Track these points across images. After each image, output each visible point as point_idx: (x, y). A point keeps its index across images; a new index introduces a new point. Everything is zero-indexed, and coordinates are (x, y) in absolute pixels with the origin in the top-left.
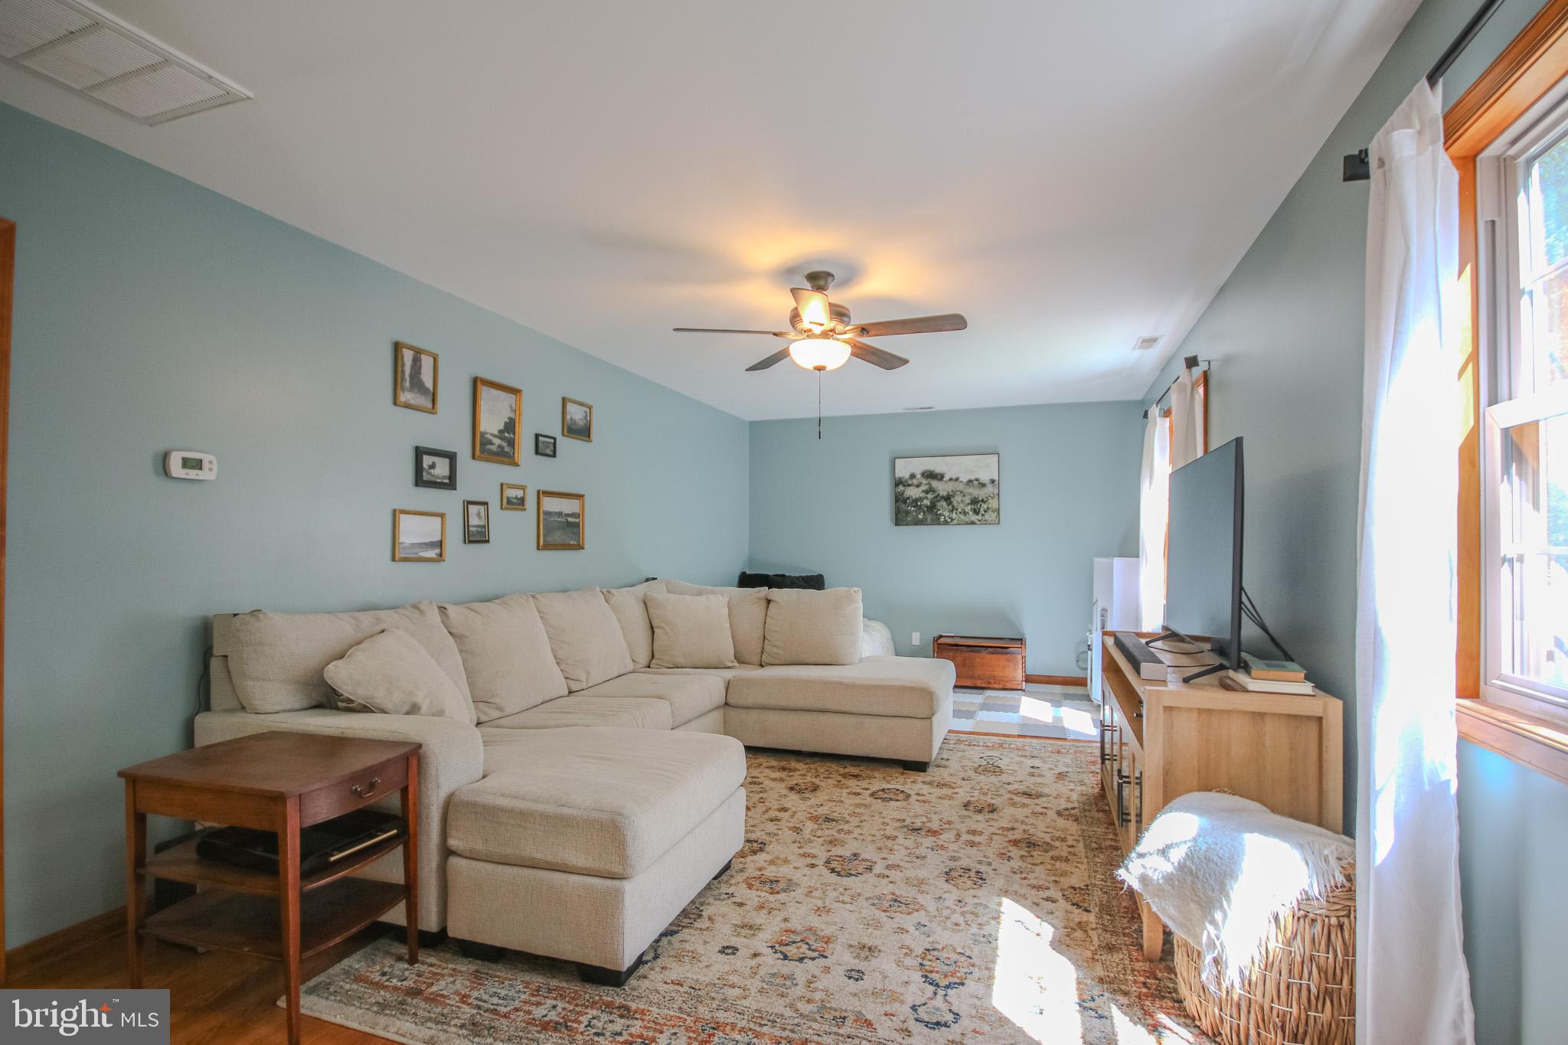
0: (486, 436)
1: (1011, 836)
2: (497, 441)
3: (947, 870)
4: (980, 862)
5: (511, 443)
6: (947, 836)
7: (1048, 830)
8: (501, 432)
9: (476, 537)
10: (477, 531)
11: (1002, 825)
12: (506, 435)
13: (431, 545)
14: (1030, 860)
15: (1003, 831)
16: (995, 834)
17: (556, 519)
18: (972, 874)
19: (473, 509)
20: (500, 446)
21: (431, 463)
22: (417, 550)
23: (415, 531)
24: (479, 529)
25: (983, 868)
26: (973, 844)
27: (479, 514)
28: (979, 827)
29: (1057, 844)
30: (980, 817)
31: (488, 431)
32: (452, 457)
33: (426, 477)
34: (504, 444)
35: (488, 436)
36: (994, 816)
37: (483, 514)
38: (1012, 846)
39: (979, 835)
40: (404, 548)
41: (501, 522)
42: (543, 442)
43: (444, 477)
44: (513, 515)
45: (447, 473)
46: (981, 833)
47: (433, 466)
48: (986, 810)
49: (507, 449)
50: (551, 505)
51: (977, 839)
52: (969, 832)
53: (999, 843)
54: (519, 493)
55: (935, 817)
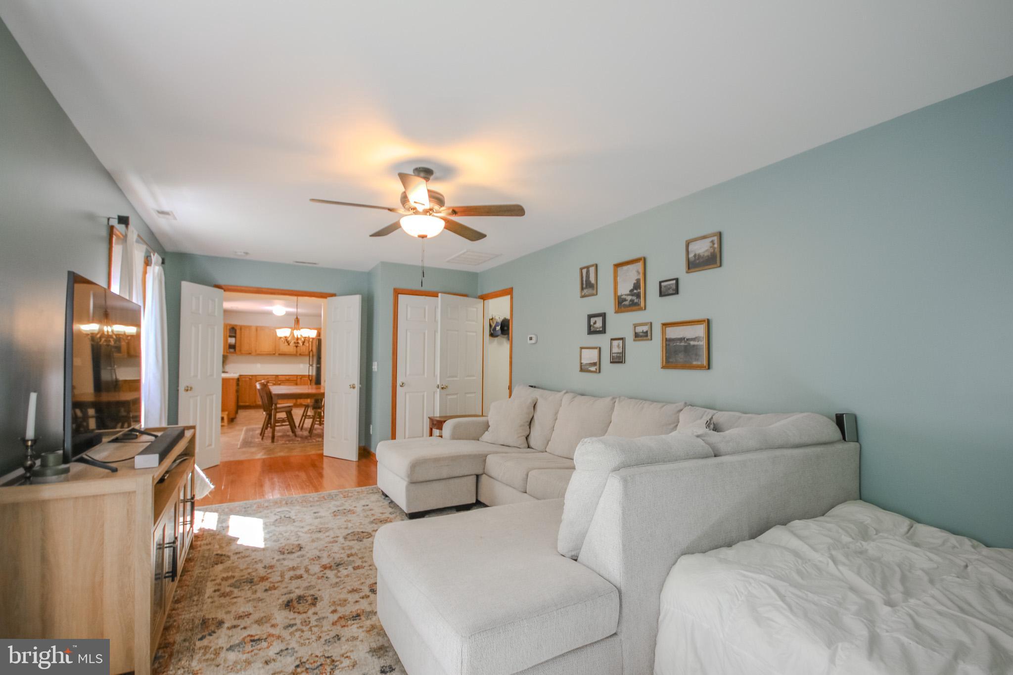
0: (622, 297)
1: (266, 584)
2: (629, 298)
3: (302, 549)
4: (284, 559)
5: (638, 296)
6: (316, 568)
7: (235, 600)
8: (631, 291)
9: (618, 359)
10: (617, 356)
11: (276, 592)
12: (635, 291)
13: (594, 364)
14: (250, 571)
15: (274, 586)
16: (280, 582)
17: (678, 344)
18: (286, 552)
19: (615, 343)
20: (631, 300)
21: (594, 322)
22: (588, 367)
23: (590, 356)
24: (618, 355)
25: (282, 557)
26: (294, 569)
27: (618, 346)
28: (295, 583)
29: (228, 589)
30: (299, 592)
31: (623, 294)
32: (603, 316)
33: (592, 329)
34: (634, 298)
35: (624, 297)
36: (285, 598)
37: (621, 345)
38: (265, 576)
39: (292, 577)
40: (584, 365)
41: (634, 349)
42: (665, 286)
43: (600, 328)
44: (643, 344)
45: (601, 325)
46: (291, 578)
47: (595, 323)
48: (295, 603)
49: (636, 301)
50: (674, 333)
51: (292, 573)
52: (301, 577)
53: (276, 578)
54: (645, 328)
55: (334, 580)
